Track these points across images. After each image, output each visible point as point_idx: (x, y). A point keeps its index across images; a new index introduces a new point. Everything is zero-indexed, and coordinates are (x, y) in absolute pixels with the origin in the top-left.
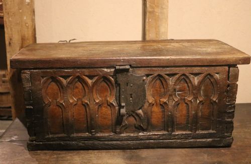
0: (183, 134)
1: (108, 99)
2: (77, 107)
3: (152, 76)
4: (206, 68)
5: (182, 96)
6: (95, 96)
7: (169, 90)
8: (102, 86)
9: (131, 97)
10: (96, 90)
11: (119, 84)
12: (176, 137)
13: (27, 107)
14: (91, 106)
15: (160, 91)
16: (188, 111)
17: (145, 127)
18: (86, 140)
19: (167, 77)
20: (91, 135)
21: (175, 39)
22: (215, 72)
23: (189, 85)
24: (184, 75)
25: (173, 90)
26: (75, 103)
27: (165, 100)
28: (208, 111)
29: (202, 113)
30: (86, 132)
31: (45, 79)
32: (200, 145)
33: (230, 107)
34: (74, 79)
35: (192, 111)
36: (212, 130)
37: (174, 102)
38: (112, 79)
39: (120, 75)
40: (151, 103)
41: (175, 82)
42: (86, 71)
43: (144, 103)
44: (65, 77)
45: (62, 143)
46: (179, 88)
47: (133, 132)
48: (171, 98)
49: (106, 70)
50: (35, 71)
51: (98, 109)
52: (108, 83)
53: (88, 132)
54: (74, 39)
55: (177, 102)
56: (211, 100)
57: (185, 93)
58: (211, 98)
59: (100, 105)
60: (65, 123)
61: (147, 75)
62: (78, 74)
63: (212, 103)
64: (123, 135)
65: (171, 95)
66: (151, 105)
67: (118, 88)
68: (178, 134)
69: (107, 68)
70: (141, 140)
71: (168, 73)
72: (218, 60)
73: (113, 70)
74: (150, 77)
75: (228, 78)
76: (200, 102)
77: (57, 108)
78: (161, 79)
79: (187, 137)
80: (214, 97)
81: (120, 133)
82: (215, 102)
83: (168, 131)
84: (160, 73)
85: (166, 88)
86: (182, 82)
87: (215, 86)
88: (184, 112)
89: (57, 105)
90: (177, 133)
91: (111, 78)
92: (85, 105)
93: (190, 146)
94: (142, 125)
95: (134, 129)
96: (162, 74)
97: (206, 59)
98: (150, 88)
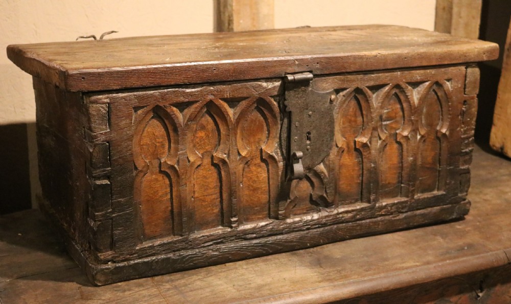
0: (394, 204)
1: (263, 147)
2: (201, 172)
3: (345, 92)
4: (433, 71)
5: (392, 128)
6: (240, 143)
7: (372, 118)
8: (252, 121)
9: (309, 139)
10: (243, 129)
11: (290, 112)
12: (383, 212)
13: (98, 182)
14: (231, 166)
15: (355, 121)
16: (402, 158)
17: (330, 199)
18: (222, 242)
19: (369, 92)
20: (229, 230)
21: (312, 25)
22: (446, 77)
23: (405, 105)
24: (398, 86)
25: (378, 118)
26: (199, 163)
27: (364, 140)
28: (433, 154)
29: (423, 158)
30: (218, 225)
31: (140, 112)
32: (421, 221)
33: (466, 142)
34: (202, 108)
35: (408, 156)
36: (438, 190)
37: (380, 142)
38: (275, 103)
39: (292, 93)
40: (341, 147)
41: (382, 103)
42: (227, 90)
43: (330, 149)
44: (182, 106)
45: (171, 255)
46: (388, 113)
47: (307, 212)
48: (376, 134)
49: (264, 84)
50: (121, 95)
51: (243, 170)
52: (266, 112)
53: (223, 225)
54: (113, 32)
55: (384, 141)
56: (437, 132)
57: (397, 122)
58: (438, 128)
59: (247, 162)
60: (175, 210)
61: (337, 91)
62: (210, 97)
63: (438, 138)
64: (289, 221)
65: (375, 129)
66: (341, 151)
67: (286, 120)
68: (386, 206)
69: (267, 79)
70: (325, 225)
71: (372, 83)
72: (452, 54)
73: (278, 84)
74: (341, 94)
75: (465, 88)
76: (422, 137)
77: (160, 177)
78: (359, 97)
79: (399, 208)
80: (442, 127)
81: (286, 217)
82: (444, 135)
83: (369, 202)
84: (359, 86)
85: (367, 116)
86: (392, 101)
87: (444, 104)
88: (395, 160)
89: (161, 172)
90: (384, 204)
91: (272, 100)
92: (219, 166)
93: (405, 226)
94: (325, 195)
95: (310, 205)
96: (363, 86)
97: (435, 54)
98: (339, 116)
